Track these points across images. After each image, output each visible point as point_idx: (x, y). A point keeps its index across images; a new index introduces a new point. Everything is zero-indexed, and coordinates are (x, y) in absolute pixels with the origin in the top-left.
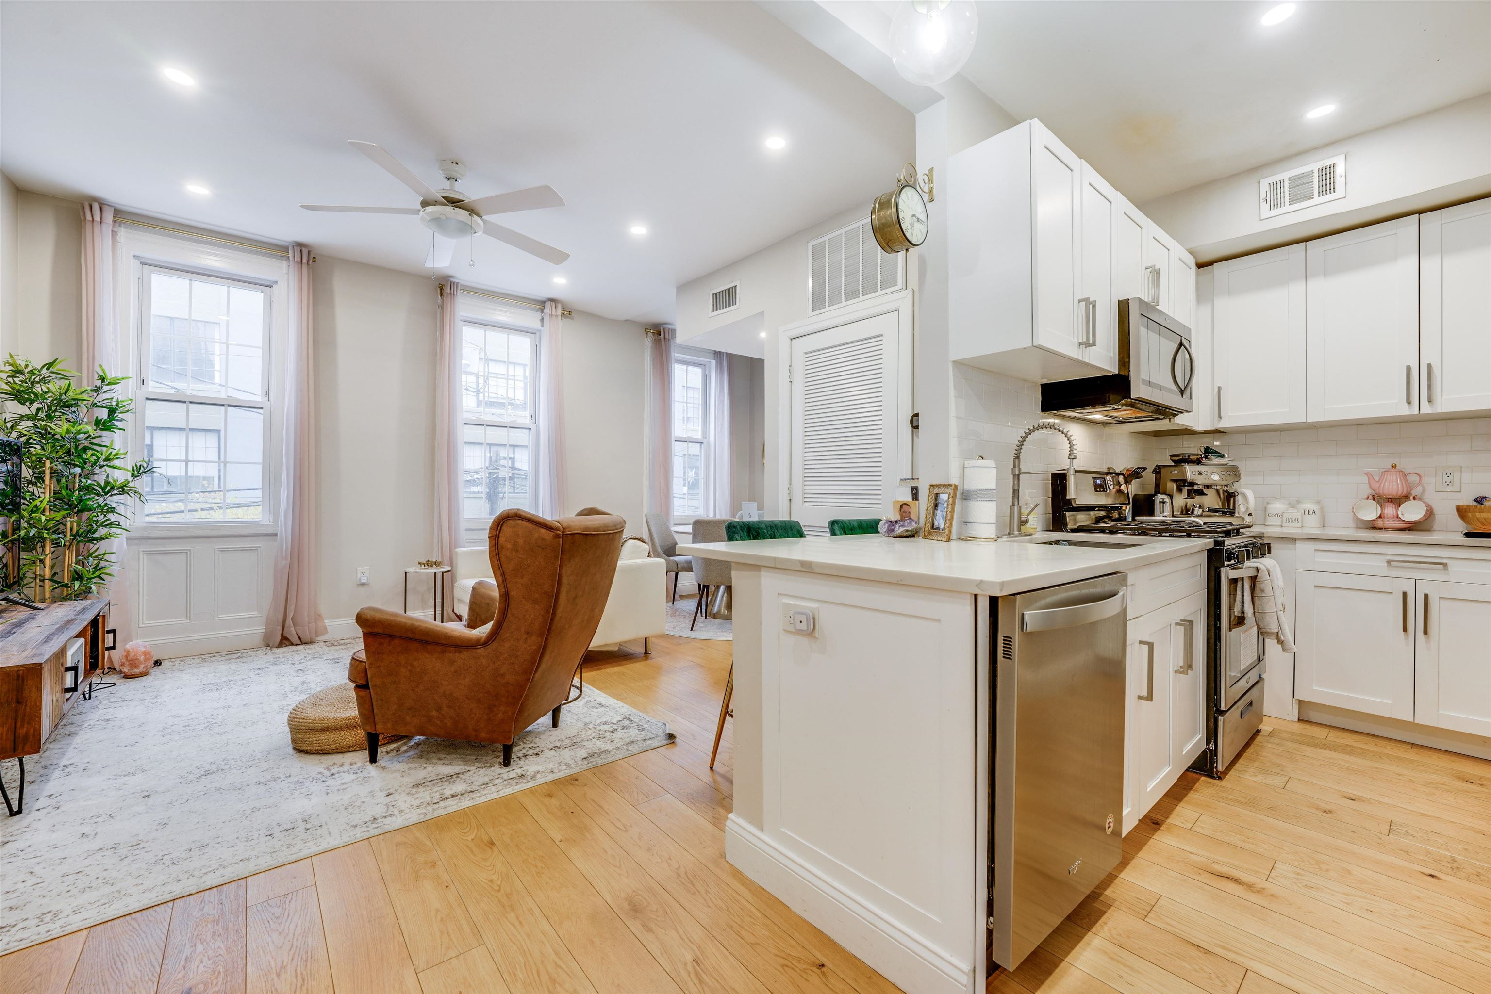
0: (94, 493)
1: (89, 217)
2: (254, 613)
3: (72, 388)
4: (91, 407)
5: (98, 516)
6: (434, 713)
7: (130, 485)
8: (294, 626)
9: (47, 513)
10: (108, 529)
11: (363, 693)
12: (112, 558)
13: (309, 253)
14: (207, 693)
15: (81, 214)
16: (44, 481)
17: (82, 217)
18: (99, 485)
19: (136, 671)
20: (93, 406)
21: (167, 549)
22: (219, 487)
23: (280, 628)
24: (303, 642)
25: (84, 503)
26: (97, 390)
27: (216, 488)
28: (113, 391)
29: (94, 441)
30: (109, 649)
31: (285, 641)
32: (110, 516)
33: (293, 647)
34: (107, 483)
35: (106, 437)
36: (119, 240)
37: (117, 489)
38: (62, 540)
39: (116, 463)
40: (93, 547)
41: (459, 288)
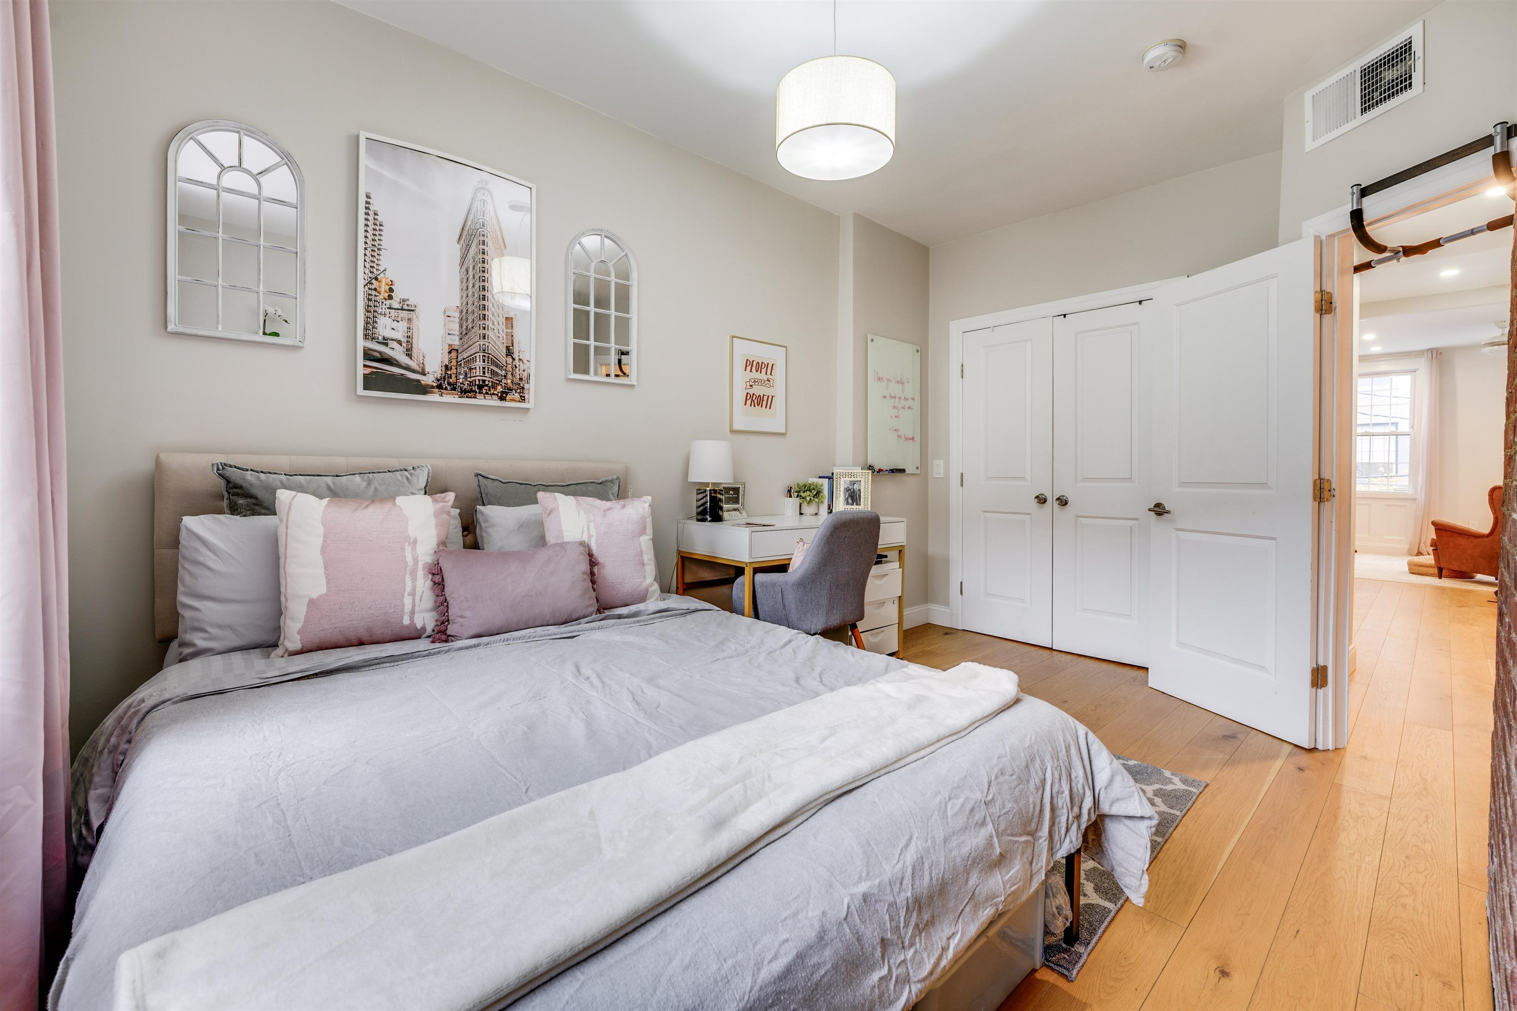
2: (1403, 538)
11: (1435, 551)
13: (1437, 352)
22: (1397, 473)
23: (1417, 547)
27: (1394, 474)
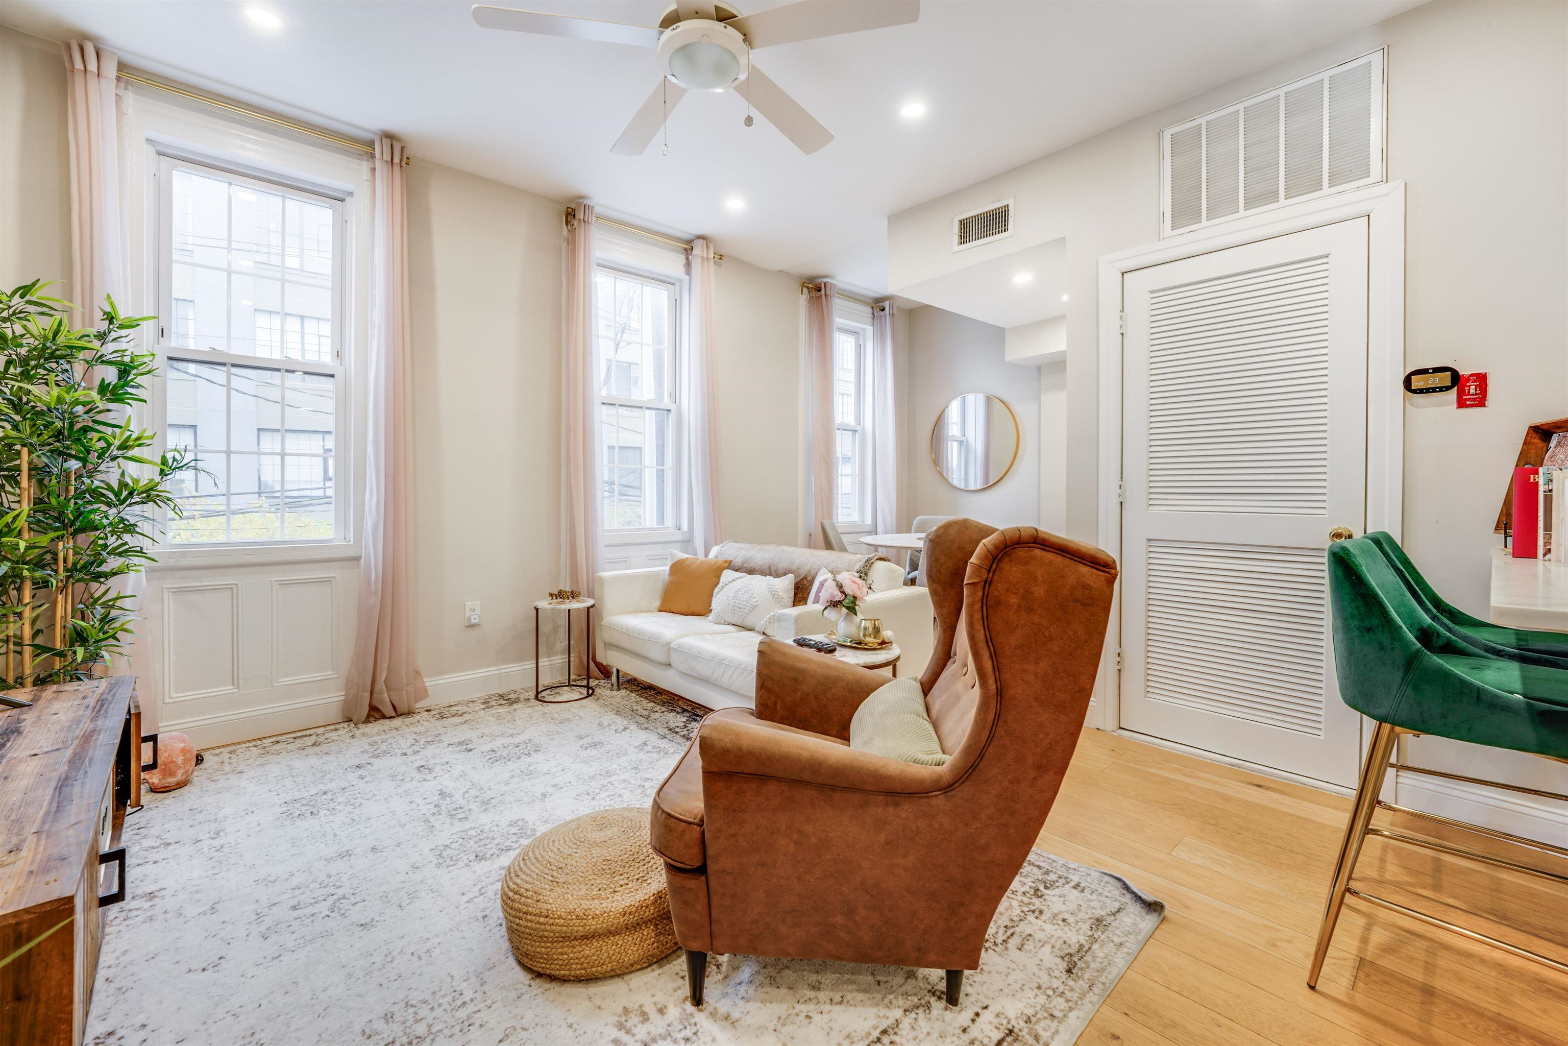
0: (103, 502)
1: (78, 64)
2: (329, 673)
3: (64, 329)
4: (94, 363)
5: (107, 538)
6: (839, 919)
7: (159, 488)
8: (388, 691)
9: (26, 535)
10: (124, 559)
12: (127, 603)
13: (402, 149)
14: (298, 822)
15: (66, 59)
16: (18, 483)
17: (67, 65)
18: (110, 488)
19: (172, 781)
20: (96, 362)
21: (204, 584)
23: (367, 695)
24: (399, 712)
25: (85, 517)
26: (102, 337)
28: (128, 339)
29: (99, 417)
30: (147, 768)
31: (375, 713)
32: (127, 537)
33: (387, 721)
34: (123, 485)
35: (119, 413)
36: (125, 111)
37: (139, 494)
38: (52, 579)
39: (134, 452)
40: (97, 589)
41: (594, 215)
